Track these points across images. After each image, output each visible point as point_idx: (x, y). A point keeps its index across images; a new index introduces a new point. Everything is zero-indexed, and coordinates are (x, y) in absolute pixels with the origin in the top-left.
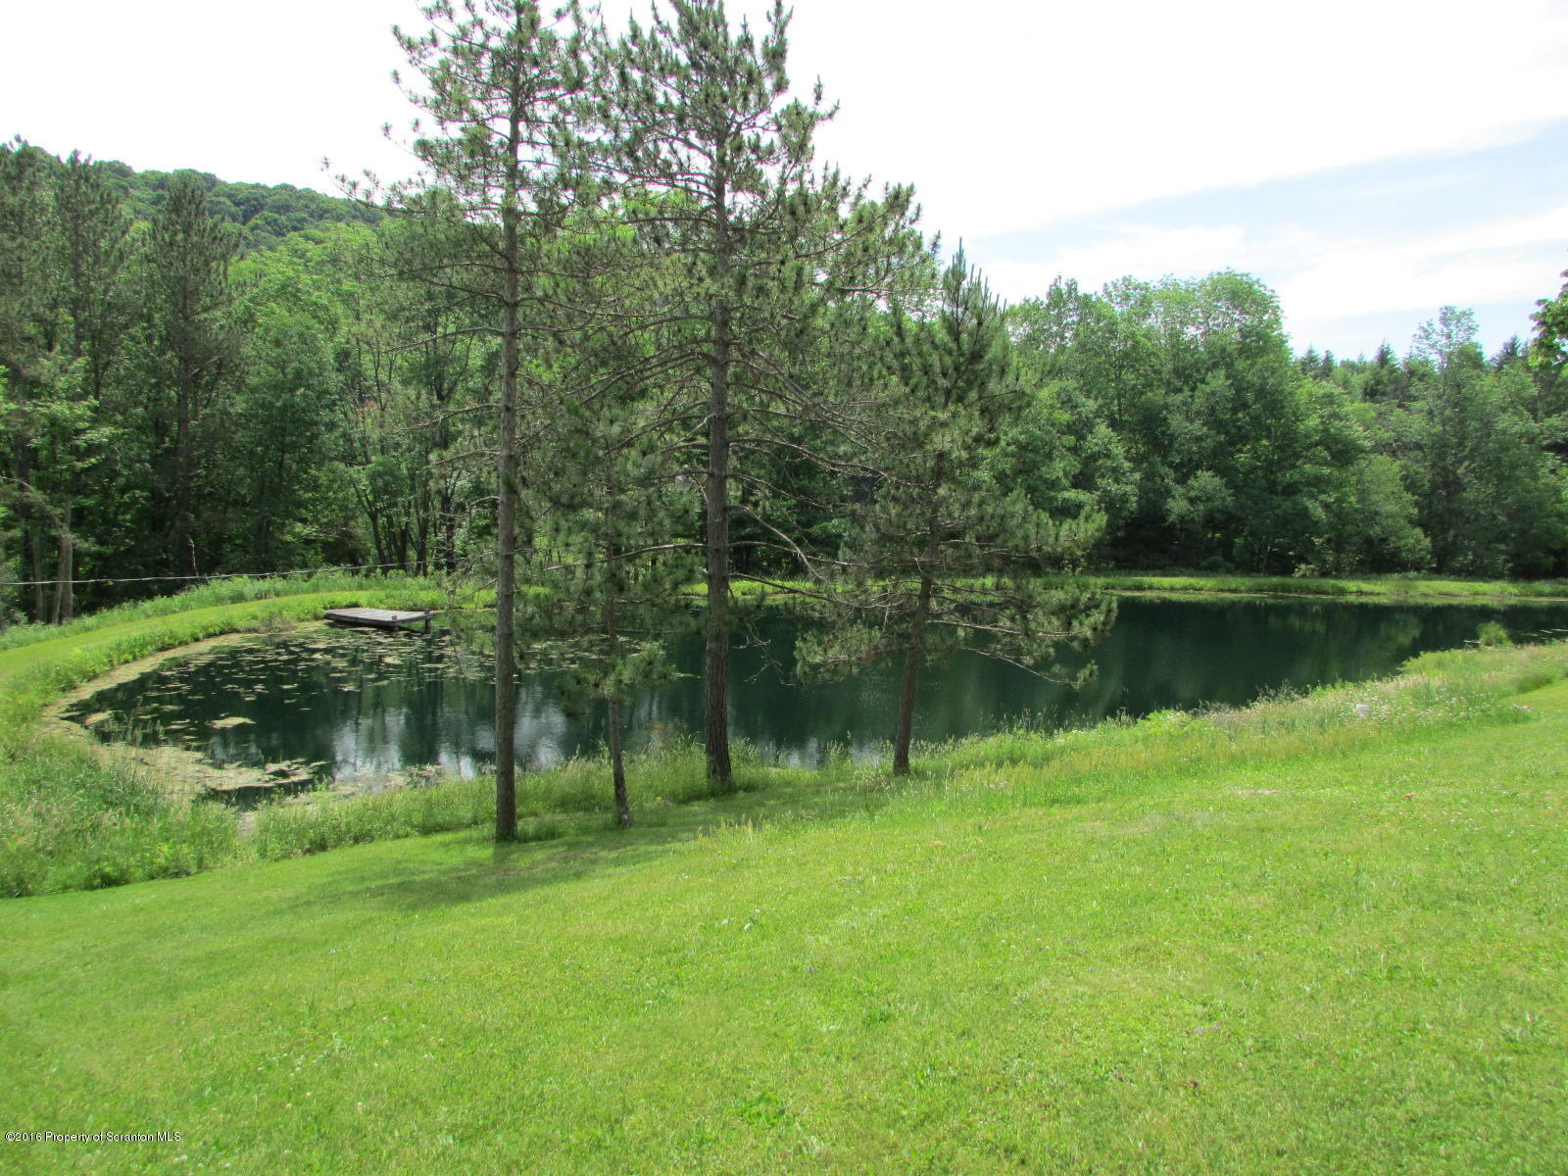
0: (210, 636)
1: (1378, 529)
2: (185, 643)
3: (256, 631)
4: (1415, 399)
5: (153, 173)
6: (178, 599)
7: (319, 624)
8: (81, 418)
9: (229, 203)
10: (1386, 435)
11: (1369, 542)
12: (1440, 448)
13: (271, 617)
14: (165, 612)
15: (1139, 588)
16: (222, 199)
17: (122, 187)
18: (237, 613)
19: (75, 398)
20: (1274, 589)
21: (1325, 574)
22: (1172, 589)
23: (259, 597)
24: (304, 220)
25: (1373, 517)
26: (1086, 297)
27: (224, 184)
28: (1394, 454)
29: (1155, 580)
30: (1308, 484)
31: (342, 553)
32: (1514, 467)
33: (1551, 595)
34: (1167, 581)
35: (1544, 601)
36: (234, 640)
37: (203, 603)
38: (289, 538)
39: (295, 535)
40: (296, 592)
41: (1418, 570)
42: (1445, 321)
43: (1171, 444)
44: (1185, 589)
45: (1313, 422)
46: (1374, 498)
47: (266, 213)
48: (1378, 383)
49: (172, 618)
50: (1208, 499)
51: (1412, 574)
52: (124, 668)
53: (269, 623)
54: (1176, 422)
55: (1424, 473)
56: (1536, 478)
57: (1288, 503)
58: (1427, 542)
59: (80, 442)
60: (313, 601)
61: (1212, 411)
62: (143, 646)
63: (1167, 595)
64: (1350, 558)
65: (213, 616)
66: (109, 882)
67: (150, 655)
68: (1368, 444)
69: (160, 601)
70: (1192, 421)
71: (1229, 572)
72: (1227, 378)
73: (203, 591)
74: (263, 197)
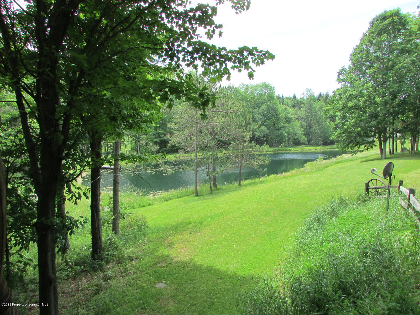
1: (296, 137)
4: (302, 108)
10: (297, 116)
11: (295, 139)
12: (307, 118)
21: (286, 146)
25: (295, 134)
26: (236, 88)
28: (299, 120)
30: (282, 128)
32: (322, 122)
33: (330, 149)
35: (328, 150)
41: (304, 144)
42: (307, 92)
43: (255, 120)
45: (283, 115)
46: (296, 130)
48: (294, 104)
50: (264, 132)
51: (303, 146)
55: (305, 125)
56: (326, 124)
57: (279, 132)
58: (306, 139)
61: (263, 113)
64: (291, 142)
66: (144, 206)
68: (294, 118)
70: (259, 115)
72: (266, 106)
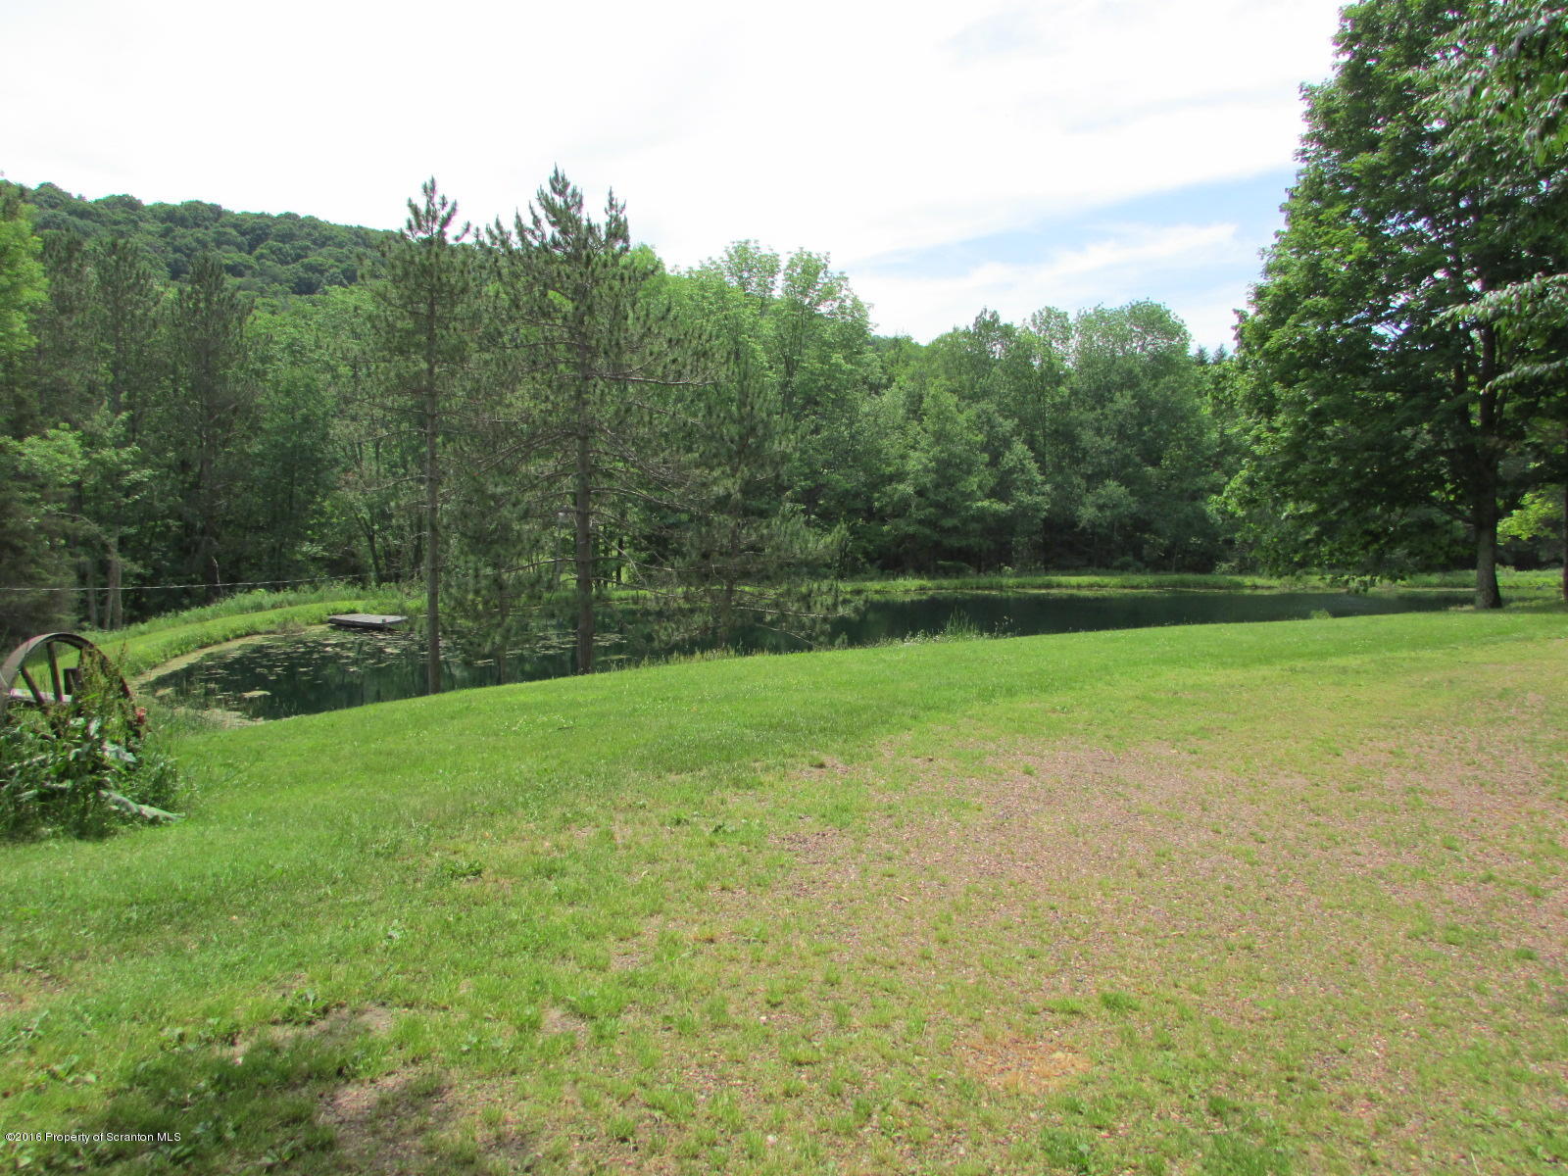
0: (238, 637)
2: (217, 642)
3: (274, 632)
5: (162, 206)
6: (209, 610)
7: (323, 627)
8: (126, 462)
9: (235, 233)
13: (286, 621)
14: (201, 619)
15: (1049, 586)
16: (229, 230)
17: (133, 221)
18: (257, 619)
19: (119, 445)
20: (1174, 585)
22: (1079, 587)
23: (274, 607)
24: (308, 248)
26: (1007, 326)
27: (231, 214)
29: (1063, 579)
31: (345, 568)
34: (1074, 580)
36: (257, 640)
37: (230, 612)
38: (299, 557)
39: (302, 553)
40: (305, 603)
43: (1084, 457)
44: (1091, 586)
47: (271, 242)
49: (208, 624)
50: (1115, 506)
52: (175, 660)
53: (283, 626)
54: (1087, 437)
57: (1191, 509)
59: (125, 482)
60: (317, 609)
61: (1121, 427)
62: (188, 644)
63: (1075, 592)
65: (239, 622)
67: (194, 651)
69: (196, 611)
70: (1102, 437)
71: (1138, 571)
72: (1133, 397)
73: (230, 602)
74: (268, 226)
